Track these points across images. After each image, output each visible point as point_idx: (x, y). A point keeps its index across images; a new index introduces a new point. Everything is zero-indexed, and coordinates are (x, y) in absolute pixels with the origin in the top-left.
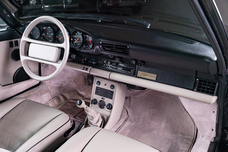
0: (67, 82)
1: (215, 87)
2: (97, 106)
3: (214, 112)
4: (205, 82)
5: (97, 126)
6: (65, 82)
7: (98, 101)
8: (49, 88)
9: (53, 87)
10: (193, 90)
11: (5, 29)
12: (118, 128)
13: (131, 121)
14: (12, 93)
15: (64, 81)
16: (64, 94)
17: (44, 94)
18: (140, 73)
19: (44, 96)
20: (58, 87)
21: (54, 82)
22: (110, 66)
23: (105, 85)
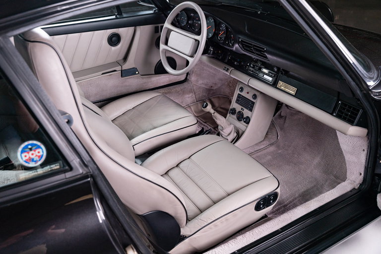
0: (219, 85)
1: (356, 115)
2: (235, 117)
3: (364, 150)
4: (350, 107)
5: (227, 140)
6: (216, 84)
7: (237, 112)
8: (194, 88)
9: (200, 88)
10: (332, 114)
11: (151, 12)
12: (256, 149)
13: (278, 147)
14: (151, 85)
15: (214, 82)
16: (213, 100)
17: (188, 94)
18: (281, 84)
19: (187, 96)
20: (206, 89)
21: (202, 82)
22: (251, 69)
23: (248, 93)
